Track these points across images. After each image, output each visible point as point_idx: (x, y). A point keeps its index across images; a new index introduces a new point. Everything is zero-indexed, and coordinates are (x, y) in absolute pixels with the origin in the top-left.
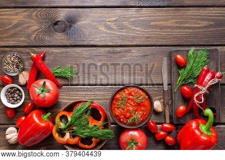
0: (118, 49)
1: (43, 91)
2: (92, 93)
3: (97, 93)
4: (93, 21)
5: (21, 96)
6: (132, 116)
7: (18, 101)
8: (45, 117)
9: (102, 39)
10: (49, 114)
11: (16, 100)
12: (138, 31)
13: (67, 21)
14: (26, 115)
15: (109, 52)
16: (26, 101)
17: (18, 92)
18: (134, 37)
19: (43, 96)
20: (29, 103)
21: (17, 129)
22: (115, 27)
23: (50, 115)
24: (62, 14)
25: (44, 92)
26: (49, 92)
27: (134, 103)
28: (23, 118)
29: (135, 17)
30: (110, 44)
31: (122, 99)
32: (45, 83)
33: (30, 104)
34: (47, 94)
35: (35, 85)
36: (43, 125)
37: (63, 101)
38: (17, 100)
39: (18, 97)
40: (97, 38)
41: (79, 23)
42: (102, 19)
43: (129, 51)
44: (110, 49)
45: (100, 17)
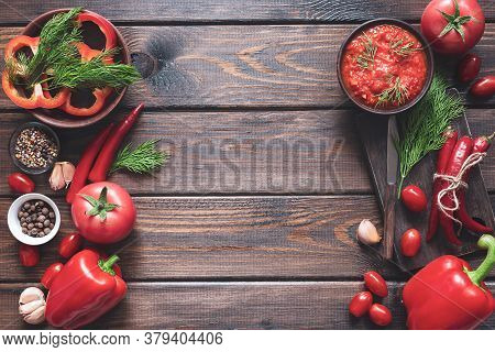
0: (266, 116)
1: (100, 208)
2: (209, 212)
3: (220, 212)
4: (210, 54)
5: (53, 220)
6: (388, 86)
7: (46, 230)
8: (106, 265)
9: (231, 93)
10: (114, 259)
11: (42, 229)
12: (310, 74)
13: (153, 53)
14: (64, 260)
15: (246, 122)
16: (63, 230)
17: (45, 210)
18: (300, 89)
19: (102, 220)
20: (71, 235)
21: (45, 291)
22: (258, 67)
23: (117, 262)
24: (142, 39)
25: (104, 211)
26: (114, 210)
27: (391, 57)
28: (58, 268)
29: (302, 45)
30: (248, 103)
31: (365, 51)
32: (105, 190)
33: (72, 237)
34: (110, 215)
35: (83, 196)
36: (102, 282)
37: (145, 229)
38: (44, 227)
39: (46, 222)
40: (220, 91)
41: (179, 59)
42: (230, 50)
43: (290, 120)
44: (249, 115)
45: (226, 44)
